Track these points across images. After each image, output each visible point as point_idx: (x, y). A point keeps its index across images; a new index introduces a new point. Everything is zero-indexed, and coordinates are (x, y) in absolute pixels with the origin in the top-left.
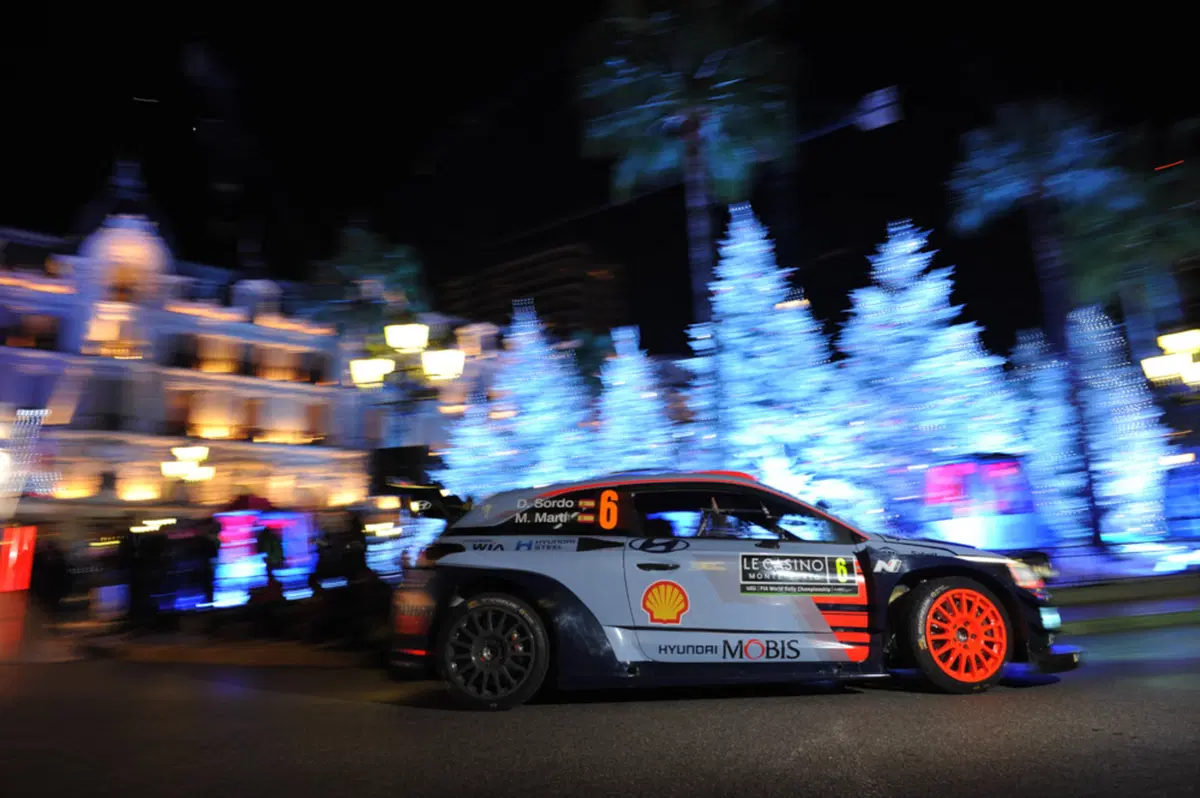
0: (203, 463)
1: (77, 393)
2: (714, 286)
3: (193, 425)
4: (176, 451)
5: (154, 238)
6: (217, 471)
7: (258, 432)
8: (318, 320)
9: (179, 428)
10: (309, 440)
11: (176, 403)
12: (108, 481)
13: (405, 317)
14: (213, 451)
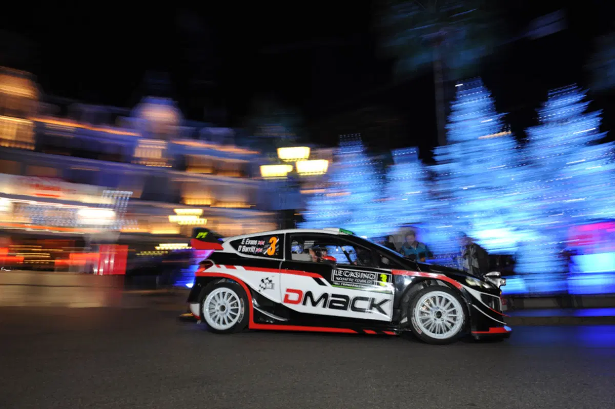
0: (201, 217)
1: (143, 184)
2: (449, 126)
4: (176, 210)
6: (208, 221)
9: (177, 200)
10: (249, 206)
11: (174, 187)
14: (205, 211)
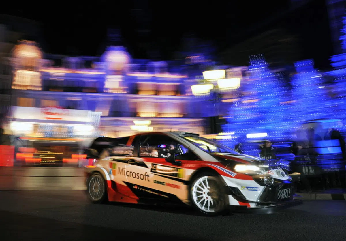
0: (149, 126)
1: (109, 106)
3: (138, 113)
4: (135, 122)
6: (153, 128)
7: (159, 114)
8: (181, 72)
9: (135, 115)
10: (182, 116)
11: (132, 106)
14: (152, 121)
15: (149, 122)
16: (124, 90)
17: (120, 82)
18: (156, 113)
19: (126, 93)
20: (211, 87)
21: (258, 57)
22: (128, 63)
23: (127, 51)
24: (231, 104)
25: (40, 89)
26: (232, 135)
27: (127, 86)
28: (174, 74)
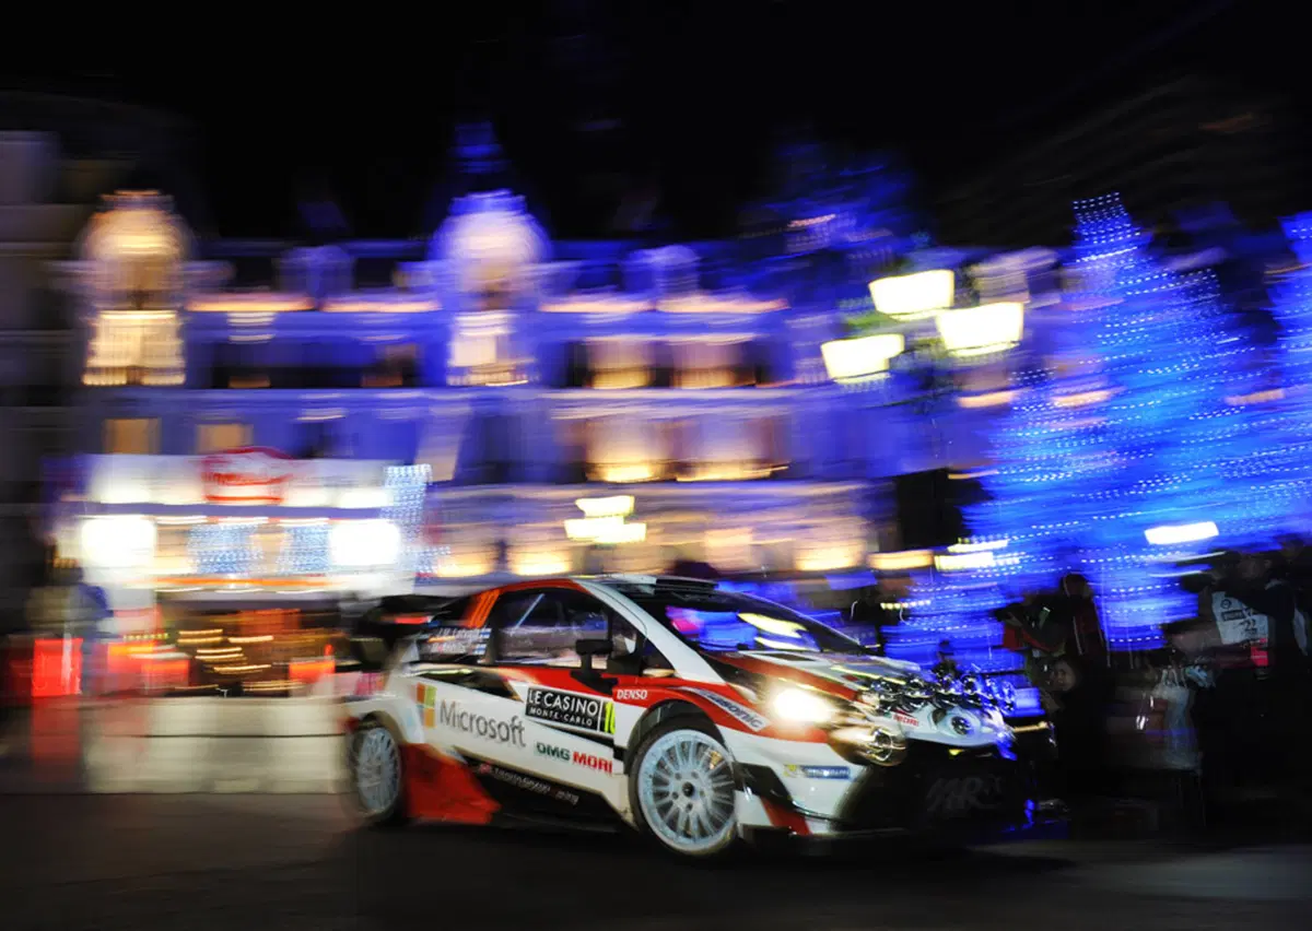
0: (629, 518)
1: (457, 438)
3: (594, 465)
4: (582, 504)
5: (523, 218)
6: (648, 527)
7: (683, 468)
8: (758, 290)
9: (578, 472)
10: (767, 472)
11: (567, 437)
12: (502, 550)
13: (897, 264)
14: (638, 499)
15: (626, 503)
16: (517, 371)
17: (498, 338)
18: (652, 463)
19: (525, 382)
20: (892, 345)
21: (1107, 206)
22: (533, 262)
23: (524, 212)
24: (1003, 411)
25: (179, 379)
26: (996, 552)
27: (531, 354)
28: (729, 296)
